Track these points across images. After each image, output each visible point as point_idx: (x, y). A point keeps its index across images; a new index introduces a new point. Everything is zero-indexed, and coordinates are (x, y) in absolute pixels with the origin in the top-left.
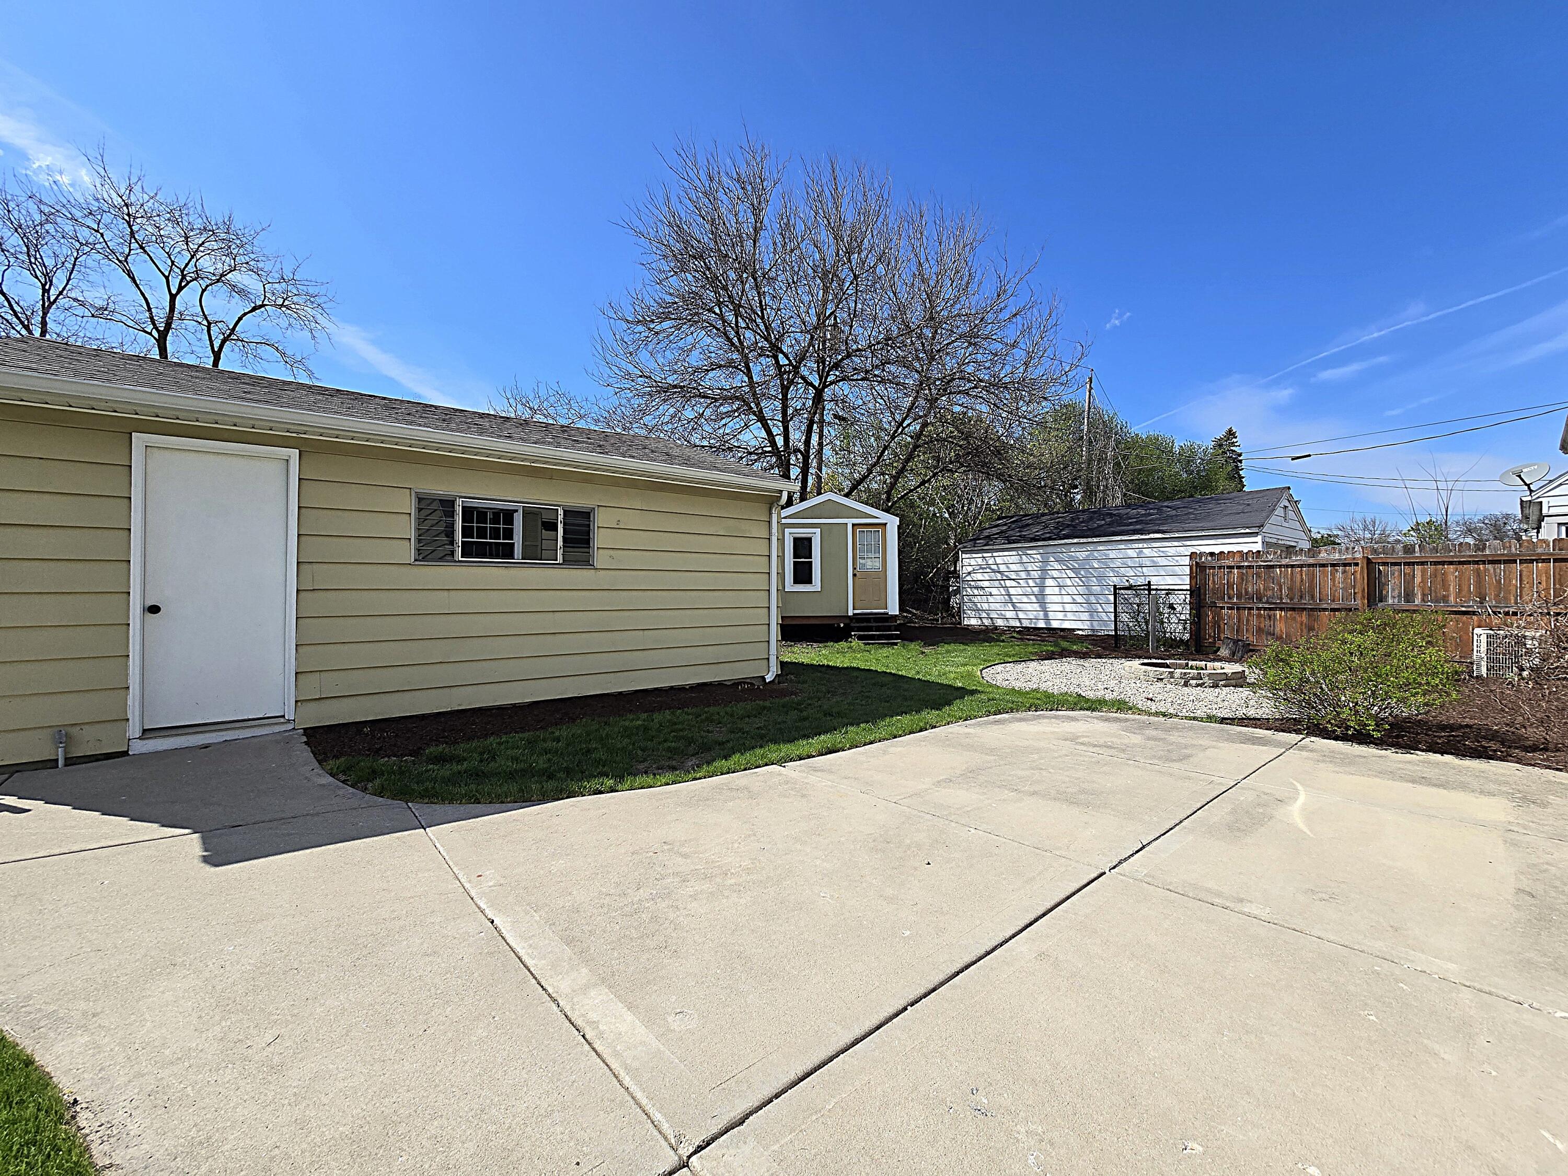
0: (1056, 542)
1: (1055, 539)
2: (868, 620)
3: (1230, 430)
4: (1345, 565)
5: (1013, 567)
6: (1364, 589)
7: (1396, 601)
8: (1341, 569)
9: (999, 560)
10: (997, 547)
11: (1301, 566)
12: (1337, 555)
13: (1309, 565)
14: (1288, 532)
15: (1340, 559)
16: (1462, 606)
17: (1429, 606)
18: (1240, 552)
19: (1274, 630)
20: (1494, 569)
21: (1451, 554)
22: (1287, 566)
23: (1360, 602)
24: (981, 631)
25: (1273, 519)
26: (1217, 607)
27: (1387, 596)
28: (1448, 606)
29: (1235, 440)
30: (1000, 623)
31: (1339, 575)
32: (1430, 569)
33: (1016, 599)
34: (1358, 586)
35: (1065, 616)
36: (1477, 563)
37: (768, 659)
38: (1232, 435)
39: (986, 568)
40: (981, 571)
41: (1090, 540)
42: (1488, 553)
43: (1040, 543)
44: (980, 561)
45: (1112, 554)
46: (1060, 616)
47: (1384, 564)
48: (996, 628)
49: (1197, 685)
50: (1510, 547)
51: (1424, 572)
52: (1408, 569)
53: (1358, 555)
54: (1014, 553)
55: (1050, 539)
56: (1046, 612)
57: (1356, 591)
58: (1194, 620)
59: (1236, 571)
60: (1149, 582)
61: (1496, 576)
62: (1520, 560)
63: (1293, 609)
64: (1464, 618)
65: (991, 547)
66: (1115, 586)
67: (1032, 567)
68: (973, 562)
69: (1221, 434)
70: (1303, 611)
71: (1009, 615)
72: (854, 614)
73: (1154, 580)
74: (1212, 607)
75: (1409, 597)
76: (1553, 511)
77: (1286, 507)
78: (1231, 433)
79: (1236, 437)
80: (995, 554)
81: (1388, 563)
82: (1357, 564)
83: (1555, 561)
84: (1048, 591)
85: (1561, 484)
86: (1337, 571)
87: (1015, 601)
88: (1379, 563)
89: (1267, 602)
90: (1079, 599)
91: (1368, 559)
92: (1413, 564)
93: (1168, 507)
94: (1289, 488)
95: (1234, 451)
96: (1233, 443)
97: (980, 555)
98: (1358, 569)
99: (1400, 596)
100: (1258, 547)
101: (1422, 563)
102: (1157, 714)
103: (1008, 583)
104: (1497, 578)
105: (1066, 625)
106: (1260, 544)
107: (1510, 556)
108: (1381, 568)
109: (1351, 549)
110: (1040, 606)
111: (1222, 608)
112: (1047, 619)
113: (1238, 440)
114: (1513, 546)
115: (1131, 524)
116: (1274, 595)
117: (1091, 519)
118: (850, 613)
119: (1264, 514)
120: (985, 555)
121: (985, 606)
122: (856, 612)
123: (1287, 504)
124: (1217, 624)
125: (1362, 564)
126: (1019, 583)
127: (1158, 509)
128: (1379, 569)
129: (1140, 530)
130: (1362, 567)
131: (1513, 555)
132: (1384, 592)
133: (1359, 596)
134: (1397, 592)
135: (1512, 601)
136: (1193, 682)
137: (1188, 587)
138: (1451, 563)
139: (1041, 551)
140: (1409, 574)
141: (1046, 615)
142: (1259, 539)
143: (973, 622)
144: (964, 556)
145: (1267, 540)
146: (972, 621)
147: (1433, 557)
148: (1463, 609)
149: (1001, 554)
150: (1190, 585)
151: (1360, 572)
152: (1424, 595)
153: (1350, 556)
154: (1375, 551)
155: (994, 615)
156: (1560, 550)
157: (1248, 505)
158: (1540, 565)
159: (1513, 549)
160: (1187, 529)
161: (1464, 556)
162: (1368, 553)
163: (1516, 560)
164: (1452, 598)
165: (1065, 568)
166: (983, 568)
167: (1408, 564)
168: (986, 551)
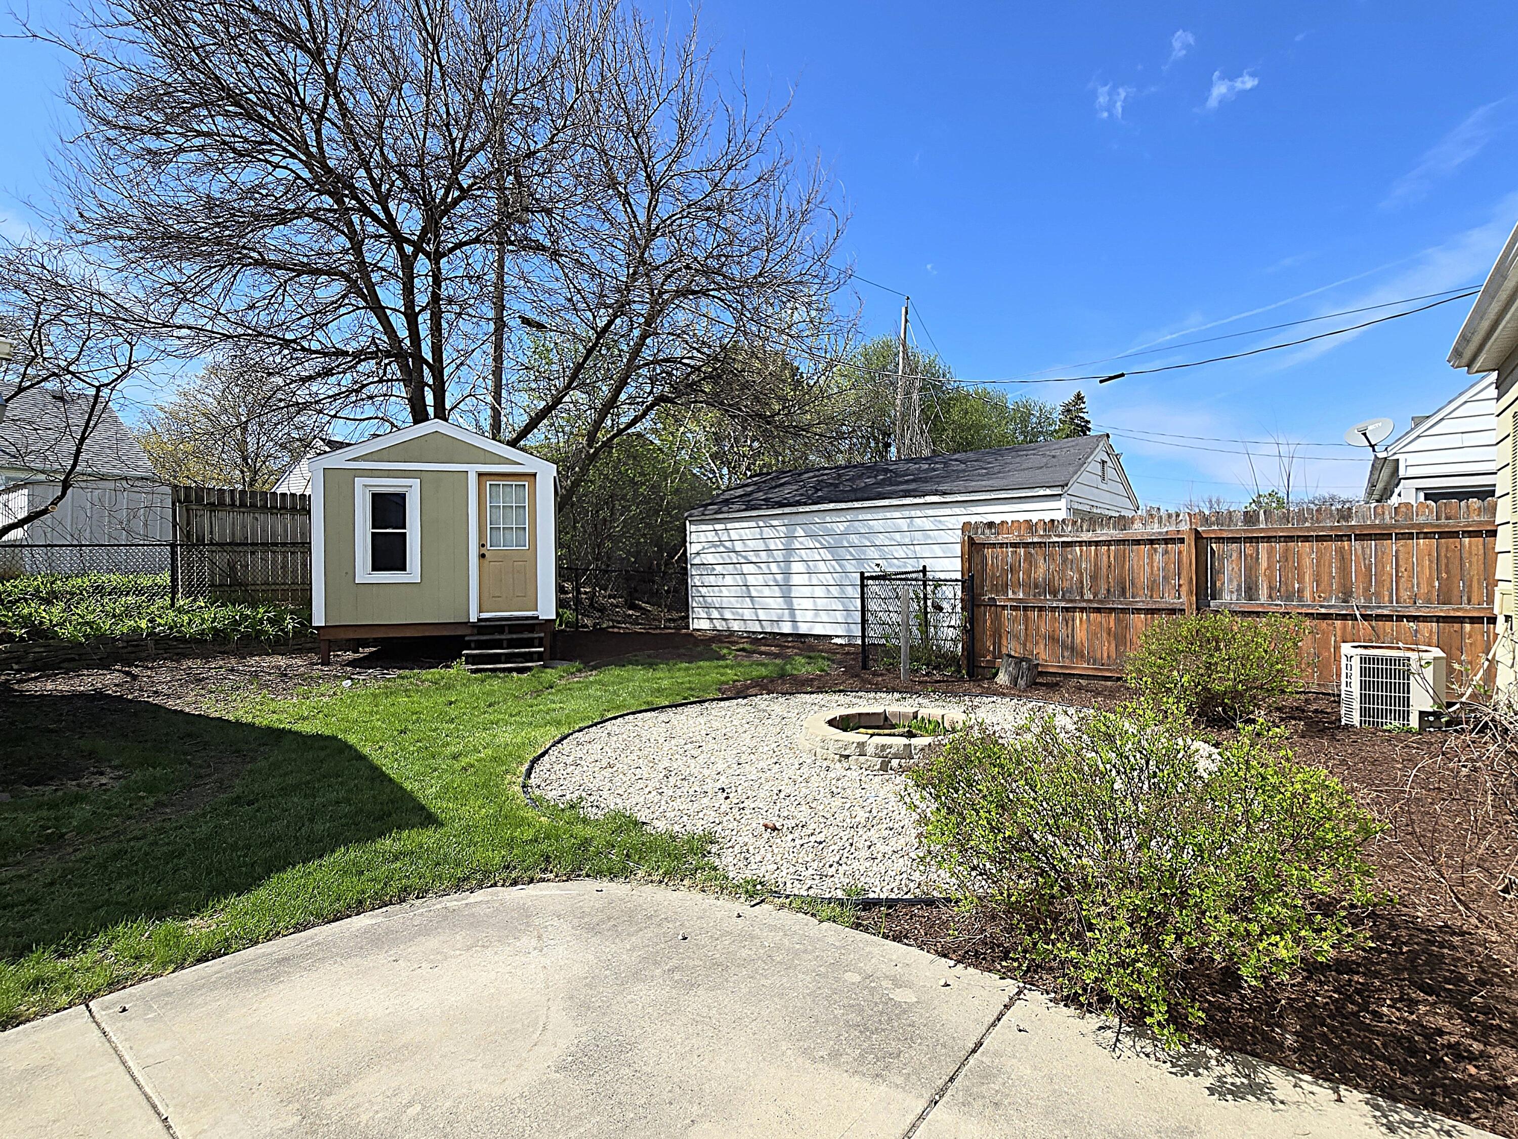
0: (807, 508)
1: (805, 504)
2: (500, 629)
3: (1079, 394)
4: (1167, 541)
5: (752, 544)
6: (1191, 578)
7: (1234, 597)
8: (1160, 548)
9: (734, 535)
10: (733, 515)
11: (1108, 543)
12: (1156, 525)
13: (1119, 542)
14: (1107, 498)
15: (1160, 533)
16: (1322, 606)
17: (1277, 605)
18: (1028, 522)
19: (1073, 642)
20: (1363, 548)
21: (1307, 524)
22: (1089, 543)
23: (1186, 599)
24: (713, 639)
25: (1084, 477)
26: (996, 606)
27: (1221, 590)
28: (1303, 606)
30: (736, 626)
31: (1158, 557)
32: (1279, 549)
33: (758, 591)
34: (1184, 574)
35: (816, 615)
36: (1339, 538)
38: (1079, 399)
39: (718, 546)
40: (713, 550)
41: (850, 505)
42: (1353, 523)
43: (787, 510)
44: (711, 536)
45: (877, 526)
46: (809, 616)
47: (1219, 540)
48: (732, 633)
50: (1383, 513)
51: (1271, 553)
52: (1249, 548)
53: (1185, 527)
54: (753, 524)
55: (798, 503)
56: (792, 609)
57: (1181, 582)
58: (965, 626)
59: (1022, 550)
60: (924, 567)
61: (1365, 559)
62: (1396, 534)
63: (1098, 610)
64: (1324, 624)
65: (726, 516)
67: (776, 544)
70: (1111, 613)
71: (748, 614)
72: (479, 620)
74: (991, 606)
75: (1251, 592)
77: (1104, 462)
79: (1084, 403)
80: (729, 526)
81: (1223, 538)
82: (1182, 541)
84: (795, 580)
85: (1419, 436)
86: (1155, 550)
87: (754, 594)
88: (1211, 538)
89: (1063, 599)
90: (835, 591)
91: (1197, 531)
92: (1257, 540)
93: (956, 460)
95: (1083, 418)
96: (1081, 408)
97: (710, 527)
98: (1183, 547)
99: (1239, 589)
100: (1060, 516)
101: (1268, 539)
103: (747, 568)
104: (1367, 562)
105: (818, 630)
106: (1062, 510)
107: (1384, 529)
108: (1214, 546)
109: (1174, 518)
110: (786, 602)
111: (1004, 607)
112: (793, 621)
113: (1087, 405)
114: (1387, 513)
115: (907, 482)
116: (1072, 587)
117: (860, 477)
118: (473, 619)
119: (1071, 469)
120: (717, 527)
121: (717, 602)
122: (484, 615)
123: (1106, 458)
124: (997, 634)
125: (1190, 540)
126: (760, 567)
127: (945, 463)
128: (1211, 548)
129: (914, 490)
130: (1189, 545)
131: (1386, 527)
132: (1218, 584)
133: (1184, 590)
134: (1235, 583)
135: (1386, 599)
137: (958, 576)
138: (1306, 539)
139: (786, 522)
140: (1251, 556)
141: (793, 615)
142: (1062, 503)
143: (704, 625)
144: (693, 528)
145: (1076, 506)
146: (700, 623)
147: (1282, 530)
148: (1323, 611)
149: (737, 525)
150: (962, 573)
151: (1188, 550)
152: (1271, 588)
153: (1173, 528)
154: (1206, 520)
155: (728, 615)
156: (1447, 518)
157: (1054, 457)
158: (1421, 541)
159: (1387, 517)
160: (971, 489)
161: (1323, 529)
162: (1196, 524)
163: (1391, 534)
164: (1307, 594)
165: (818, 546)
166: (715, 546)
167: (1250, 540)
168: (719, 521)
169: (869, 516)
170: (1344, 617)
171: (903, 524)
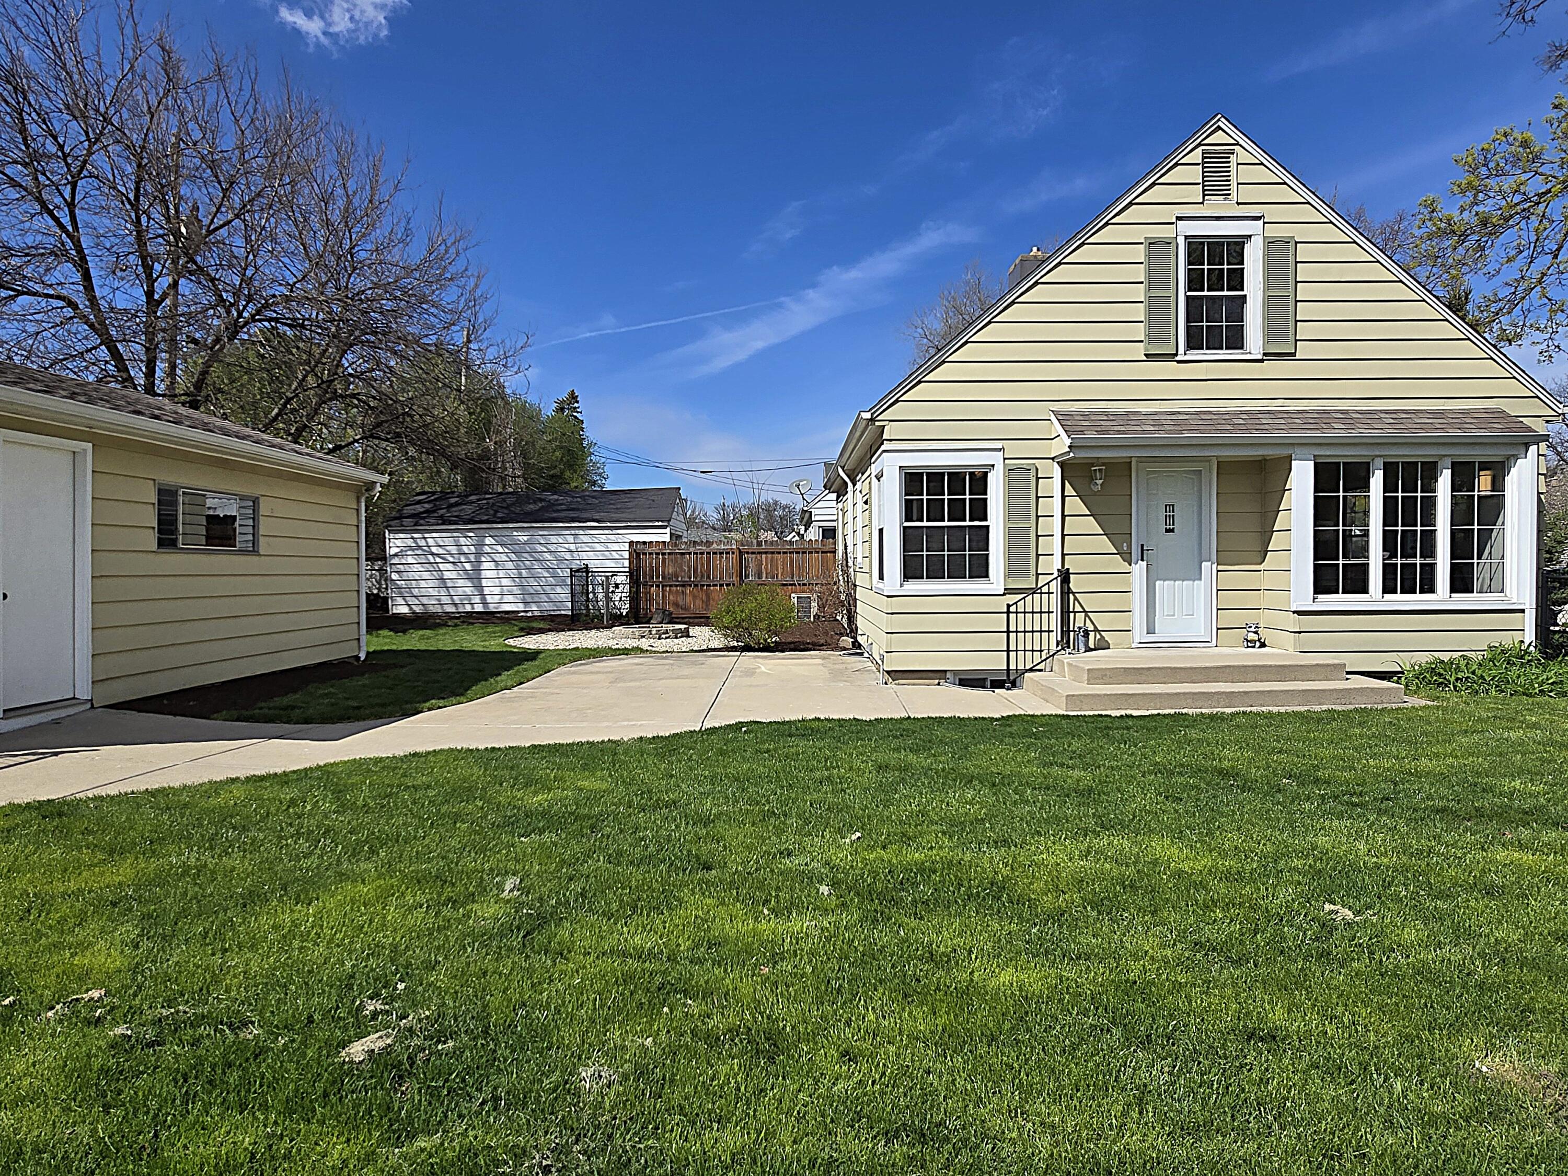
3: (573, 393)
4: (727, 553)
5: (448, 549)
6: (737, 570)
7: (754, 577)
8: (725, 556)
9: (431, 542)
10: (432, 528)
12: (722, 545)
13: (707, 553)
14: (679, 525)
15: (724, 549)
17: (769, 581)
18: (664, 542)
19: (686, 603)
20: (797, 557)
21: (779, 547)
22: (693, 553)
23: (734, 579)
24: (412, 619)
25: (674, 514)
26: (648, 585)
27: (748, 575)
28: (777, 581)
29: (576, 405)
30: (433, 609)
31: (724, 560)
32: (769, 556)
33: (453, 583)
34: (734, 568)
35: (503, 598)
36: (790, 553)
37: (359, 639)
38: (573, 398)
39: (416, 550)
40: (411, 553)
43: (479, 525)
44: (410, 542)
45: (553, 539)
46: (498, 599)
47: (748, 553)
48: (429, 615)
49: (666, 638)
51: (766, 558)
53: (734, 547)
54: (450, 535)
56: (483, 596)
57: (733, 572)
58: (634, 596)
59: (661, 556)
60: (589, 565)
61: (798, 561)
63: (697, 586)
65: (424, 527)
66: (571, 569)
68: (399, 543)
69: (564, 396)
70: (704, 587)
71: (444, 600)
73: (591, 564)
74: (644, 585)
75: (759, 575)
76: (817, 518)
77: (678, 504)
78: (573, 397)
80: (426, 535)
82: (733, 553)
83: (822, 552)
84: (484, 574)
86: (723, 557)
87: (449, 585)
88: (745, 552)
89: (681, 581)
91: (739, 549)
94: (679, 489)
95: (576, 417)
96: (575, 408)
97: (409, 536)
98: (735, 556)
100: (667, 538)
101: (766, 553)
102: (664, 652)
103: (443, 567)
104: (799, 563)
105: (505, 608)
106: (668, 535)
108: (746, 555)
109: (730, 542)
110: (477, 590)
111: (652, 586)
112: (484, 603)
113: (580, 405)
116: (685, 575)
119: (669, 511)
120: (415, 536)
121: (416, 592)
123: (678, 501)
124: (648, 599)
125: (737, 553)
126: (455, 566)
130: (737, 555)
132: (747, 572)
133: (734, 575)
134: (754, 572)
136: (664, 636)
137: (627, 570)
141: (483, 599)
142: (668, 530)
143: (404, 610)
144: (392, 536)
145: (672, 532)
146: (399, 608)
148: (785, 582)
149: (434, 535)
150: (629, 567)
153: (729, 548)
154: (743, 544)
155: (425, 601)
157: (654, 501)
162: (739, 545)
164: (779, 576)
165: (507, 551)
166: (413, 550)
167: (759, 553)
168: (417, 531)
169: (545, 533)
170: (791, 585)
171: (570, 538)
